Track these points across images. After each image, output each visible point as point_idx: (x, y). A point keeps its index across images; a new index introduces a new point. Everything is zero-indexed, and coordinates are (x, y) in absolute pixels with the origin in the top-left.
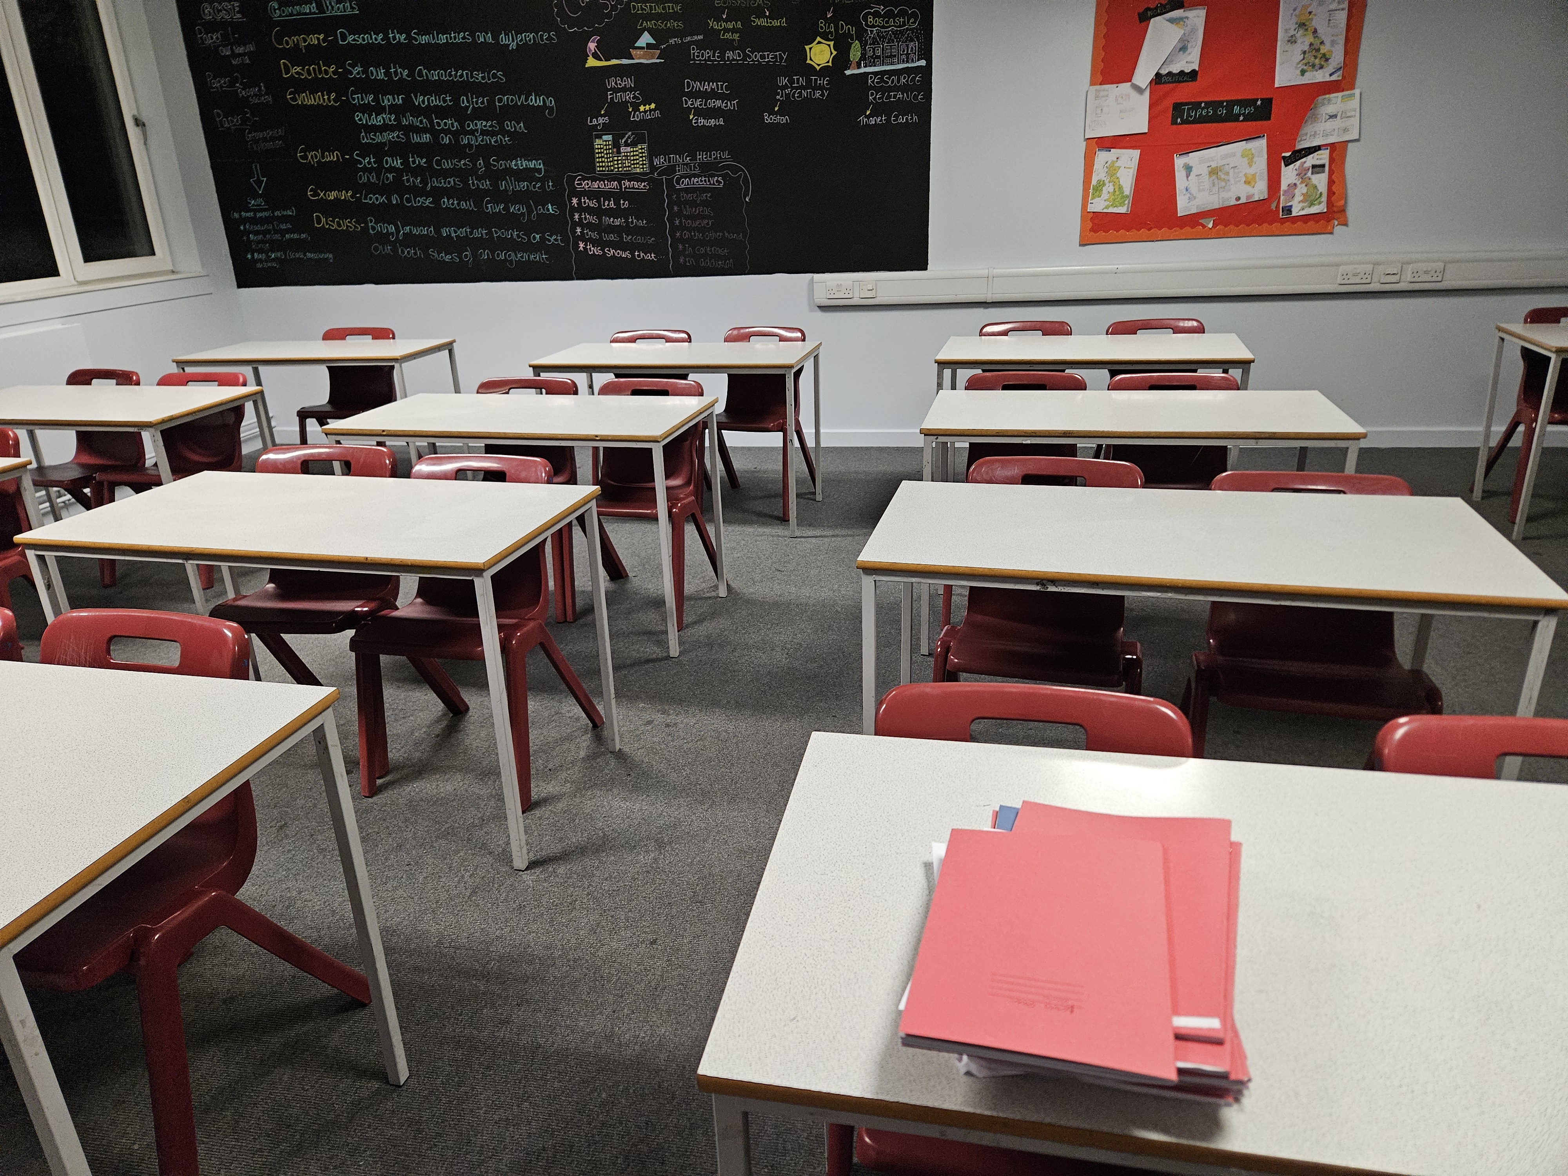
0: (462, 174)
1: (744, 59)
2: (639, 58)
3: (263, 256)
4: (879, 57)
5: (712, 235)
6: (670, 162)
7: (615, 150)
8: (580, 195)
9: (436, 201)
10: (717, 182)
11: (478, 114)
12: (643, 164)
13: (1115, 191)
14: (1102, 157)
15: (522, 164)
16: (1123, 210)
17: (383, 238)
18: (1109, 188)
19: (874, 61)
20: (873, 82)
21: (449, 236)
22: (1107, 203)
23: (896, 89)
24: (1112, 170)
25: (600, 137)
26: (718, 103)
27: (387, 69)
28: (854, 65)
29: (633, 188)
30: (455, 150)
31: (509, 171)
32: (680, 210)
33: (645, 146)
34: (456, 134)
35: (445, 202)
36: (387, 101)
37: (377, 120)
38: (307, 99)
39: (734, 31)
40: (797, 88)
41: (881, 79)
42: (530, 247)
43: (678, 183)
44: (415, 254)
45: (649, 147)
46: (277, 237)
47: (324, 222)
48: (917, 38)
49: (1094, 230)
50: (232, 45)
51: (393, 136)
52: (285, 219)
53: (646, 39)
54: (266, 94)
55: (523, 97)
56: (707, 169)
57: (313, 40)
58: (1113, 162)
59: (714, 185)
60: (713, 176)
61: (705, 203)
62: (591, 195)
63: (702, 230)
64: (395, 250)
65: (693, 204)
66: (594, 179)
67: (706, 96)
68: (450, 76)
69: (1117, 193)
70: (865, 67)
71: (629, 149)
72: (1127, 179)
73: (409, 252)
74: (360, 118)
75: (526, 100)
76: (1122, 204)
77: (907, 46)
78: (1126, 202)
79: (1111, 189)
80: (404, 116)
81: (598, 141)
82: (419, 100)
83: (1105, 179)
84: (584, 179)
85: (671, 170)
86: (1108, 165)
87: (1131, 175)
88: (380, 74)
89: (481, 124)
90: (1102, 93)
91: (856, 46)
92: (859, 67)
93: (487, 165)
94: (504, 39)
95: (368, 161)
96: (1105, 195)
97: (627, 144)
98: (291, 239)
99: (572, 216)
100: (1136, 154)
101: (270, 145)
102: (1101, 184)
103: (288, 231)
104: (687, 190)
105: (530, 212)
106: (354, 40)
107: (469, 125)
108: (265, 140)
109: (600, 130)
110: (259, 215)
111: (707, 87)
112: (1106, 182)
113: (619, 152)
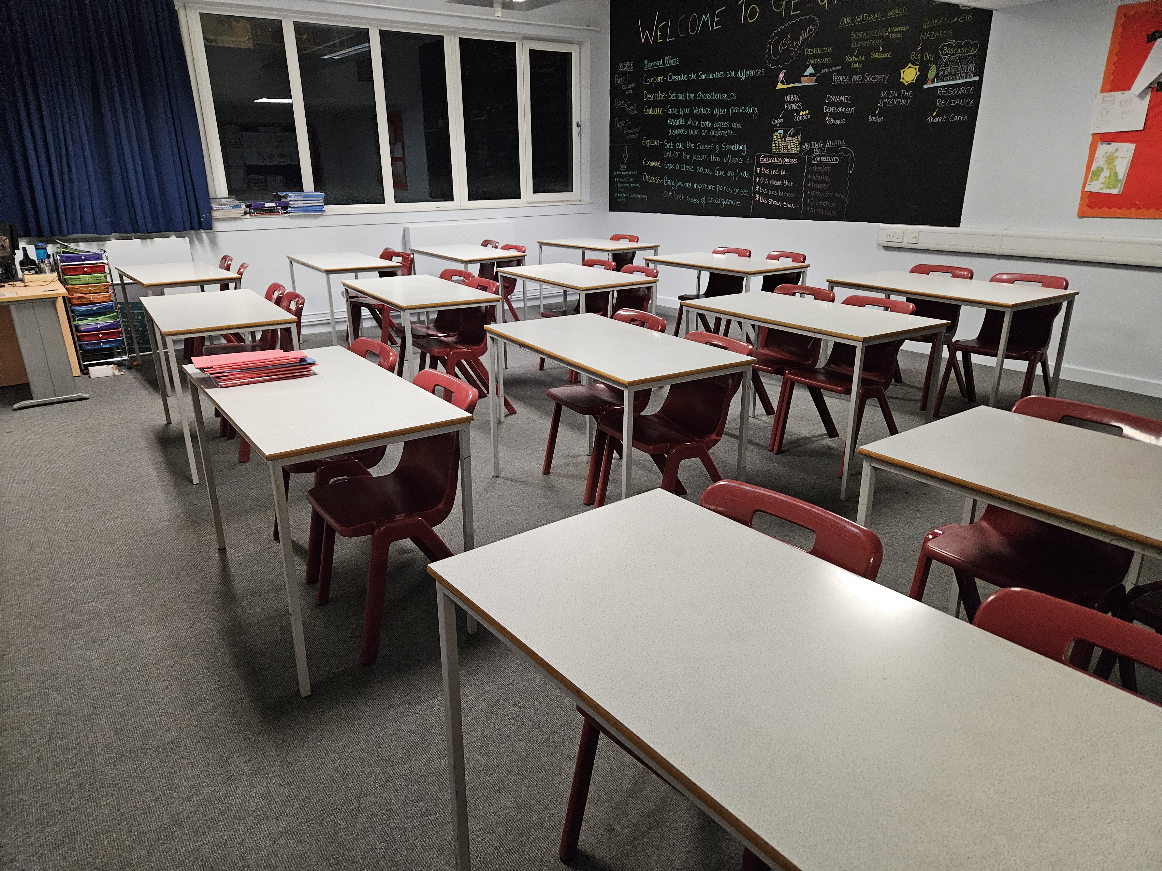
0: (708, 153)
1: (863, 80)
2: (805, 83)
3: (620, 195)
4: (947, 76)
5: (827, 194)
6: (811, 146)
7: (783, 139)
8: (761, 166)
9: (695, 169)
10: (835, 160)
11: (722, 118)
12: (796, 148)
13: (1110, 176)
14: (1103, 149)
15: (737, 147)
16: (1115, 191)
17: (669, 188)
18: (1106, 173)
19: (943, 79)
20: (941, 93)
21: (697, 188)
22: (1102, 185)
23: (955, 97)
24: (1110, 160)
25: (777, 131)
26: (844, 109)
27: (685, 94)
28: (930, 81)
29: (789, 162)
30: (707, 140)
31: (730, 152)
32: (812, 178)
33: (799, 137)
34: (709, 130)
35: (699, 169)
36: (683, 111)
37: (677, 123)
38: (651, 112)
39: (859, 62)
40: (891, 98)
41: (947, 91)
42: (733, 197)
43: (814, 160)
44: (681, 197)
45: (801, 137)
46: (627, 185)
47: (647, 179)
48: (975, 61)
49: (1091, 205)
50: (627, 84)
51: (681, 131)
52: (631, 176)
53: (810, 70)
54: (636, 110)
55: (743, 108)
56: (831, 151)
57: (659, 79)
58: (1112, 153)
59: (833, 161)
60: (833, 156)
61: (826, 173)
62: (768, 166)
63: (822, 190)
64: (673, 195)
65: (819, 173)
66: (770, 157)
67: (837, 105)
68: (712, 96)
69: (1112, 177)
70: (937, 82)
71: (791, 139)
72: (1122, 167)
73: (679, 197)
74: (670, 121)
75: (744, 110)
76: (1115, 187)
77: (967, 67)
78: (1119, 185)
79: (1107, 175)
80: (688, 120)
81: (776, 134)
82: (697, 111)
83: (1103, 166)
84: (765, 156)
85: (811, 151)
86: (1107, 155)
87: (1126, 163)
88: (681, 97)
89: (722, 124)
90: (1108, 99)
91: (933, 67)
92: (933, 82)
93: (720, 147)
94: (740, 75)
95: (669, 145)
96: (1102, 179)
97: (790, 136)
98: (633, 187)
99: (756, 179)
100: (1132, 147)
101: (633, 137)
102: (1100, 170)
103: (633, 182)
104: (818, 165)
105: (736, 175)
106: (675, 79)
107: (716, 124)
108: (631, 134)
109: (778, 127)
110: (623, 173)
111: (838, 99)
112: (1105, 168)
113: (785, 141)
